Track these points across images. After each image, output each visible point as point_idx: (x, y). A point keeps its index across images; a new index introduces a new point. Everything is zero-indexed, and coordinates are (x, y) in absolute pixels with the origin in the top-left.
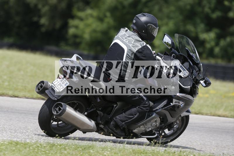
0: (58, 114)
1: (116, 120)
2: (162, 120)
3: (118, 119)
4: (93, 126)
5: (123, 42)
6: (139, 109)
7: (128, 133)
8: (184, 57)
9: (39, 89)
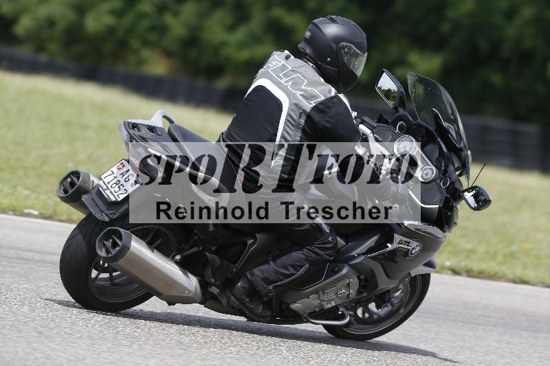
0: (110, 255)
1: (253, 278)
2: (362, 283)
3: (258, 276)
4: (193, 289)
5: (278, 84)
6: (311, 253)
7: (277, 311)
8: (427, 130)
9: (66, 191)
